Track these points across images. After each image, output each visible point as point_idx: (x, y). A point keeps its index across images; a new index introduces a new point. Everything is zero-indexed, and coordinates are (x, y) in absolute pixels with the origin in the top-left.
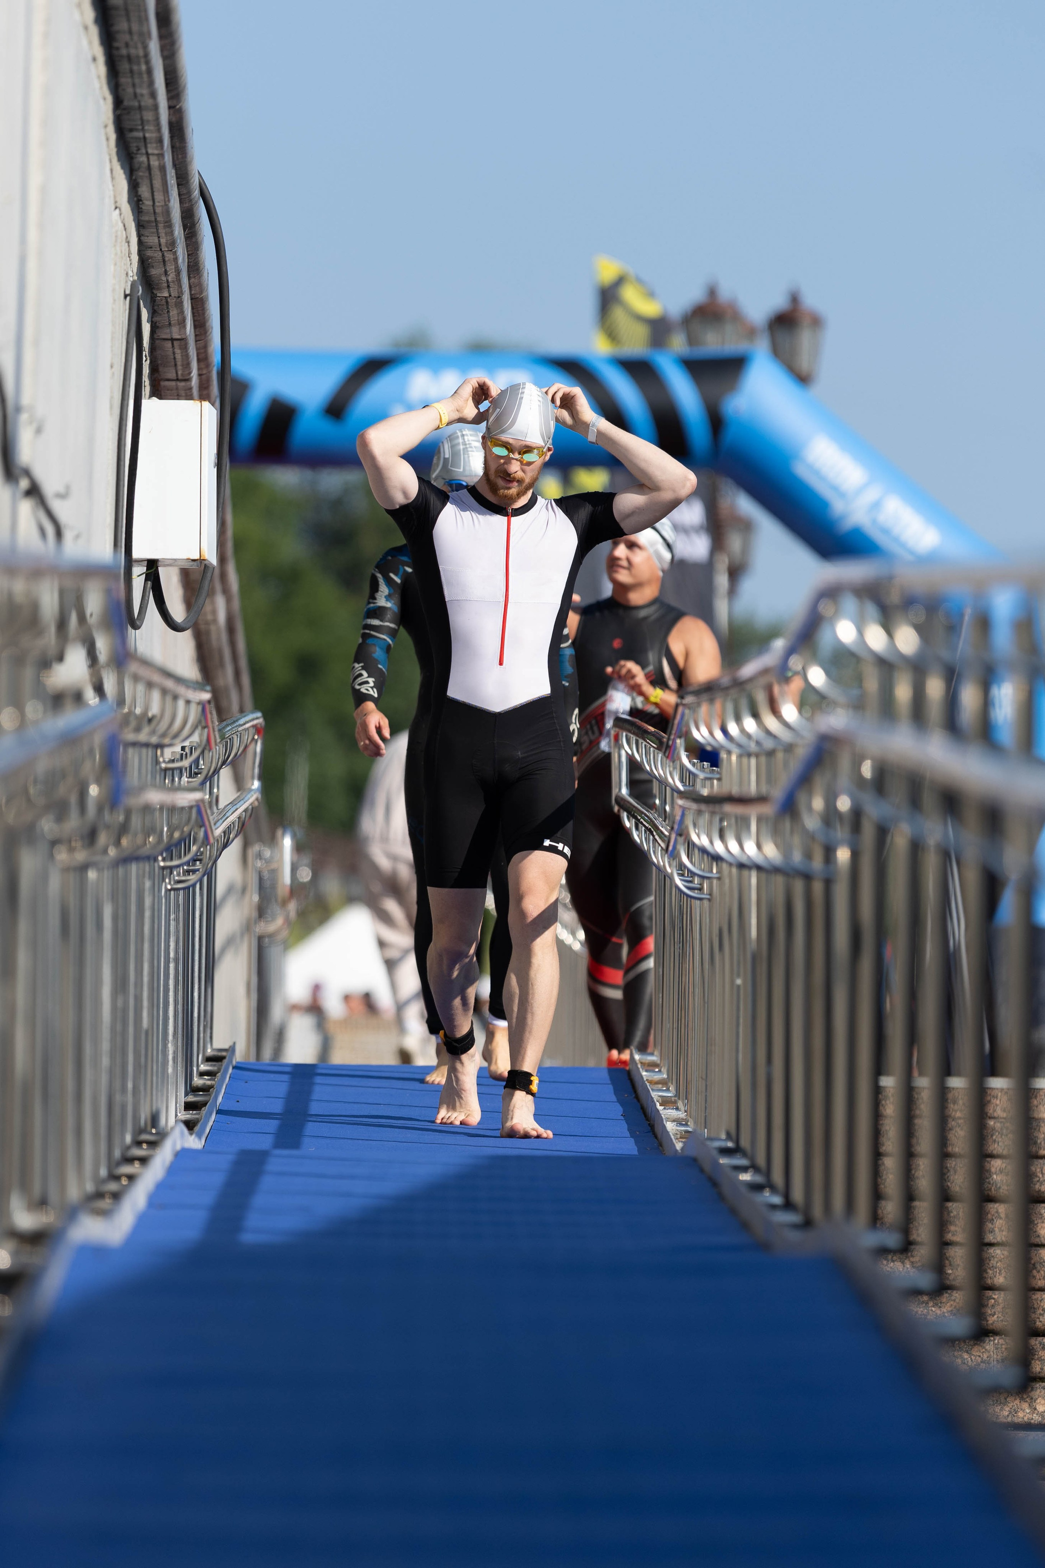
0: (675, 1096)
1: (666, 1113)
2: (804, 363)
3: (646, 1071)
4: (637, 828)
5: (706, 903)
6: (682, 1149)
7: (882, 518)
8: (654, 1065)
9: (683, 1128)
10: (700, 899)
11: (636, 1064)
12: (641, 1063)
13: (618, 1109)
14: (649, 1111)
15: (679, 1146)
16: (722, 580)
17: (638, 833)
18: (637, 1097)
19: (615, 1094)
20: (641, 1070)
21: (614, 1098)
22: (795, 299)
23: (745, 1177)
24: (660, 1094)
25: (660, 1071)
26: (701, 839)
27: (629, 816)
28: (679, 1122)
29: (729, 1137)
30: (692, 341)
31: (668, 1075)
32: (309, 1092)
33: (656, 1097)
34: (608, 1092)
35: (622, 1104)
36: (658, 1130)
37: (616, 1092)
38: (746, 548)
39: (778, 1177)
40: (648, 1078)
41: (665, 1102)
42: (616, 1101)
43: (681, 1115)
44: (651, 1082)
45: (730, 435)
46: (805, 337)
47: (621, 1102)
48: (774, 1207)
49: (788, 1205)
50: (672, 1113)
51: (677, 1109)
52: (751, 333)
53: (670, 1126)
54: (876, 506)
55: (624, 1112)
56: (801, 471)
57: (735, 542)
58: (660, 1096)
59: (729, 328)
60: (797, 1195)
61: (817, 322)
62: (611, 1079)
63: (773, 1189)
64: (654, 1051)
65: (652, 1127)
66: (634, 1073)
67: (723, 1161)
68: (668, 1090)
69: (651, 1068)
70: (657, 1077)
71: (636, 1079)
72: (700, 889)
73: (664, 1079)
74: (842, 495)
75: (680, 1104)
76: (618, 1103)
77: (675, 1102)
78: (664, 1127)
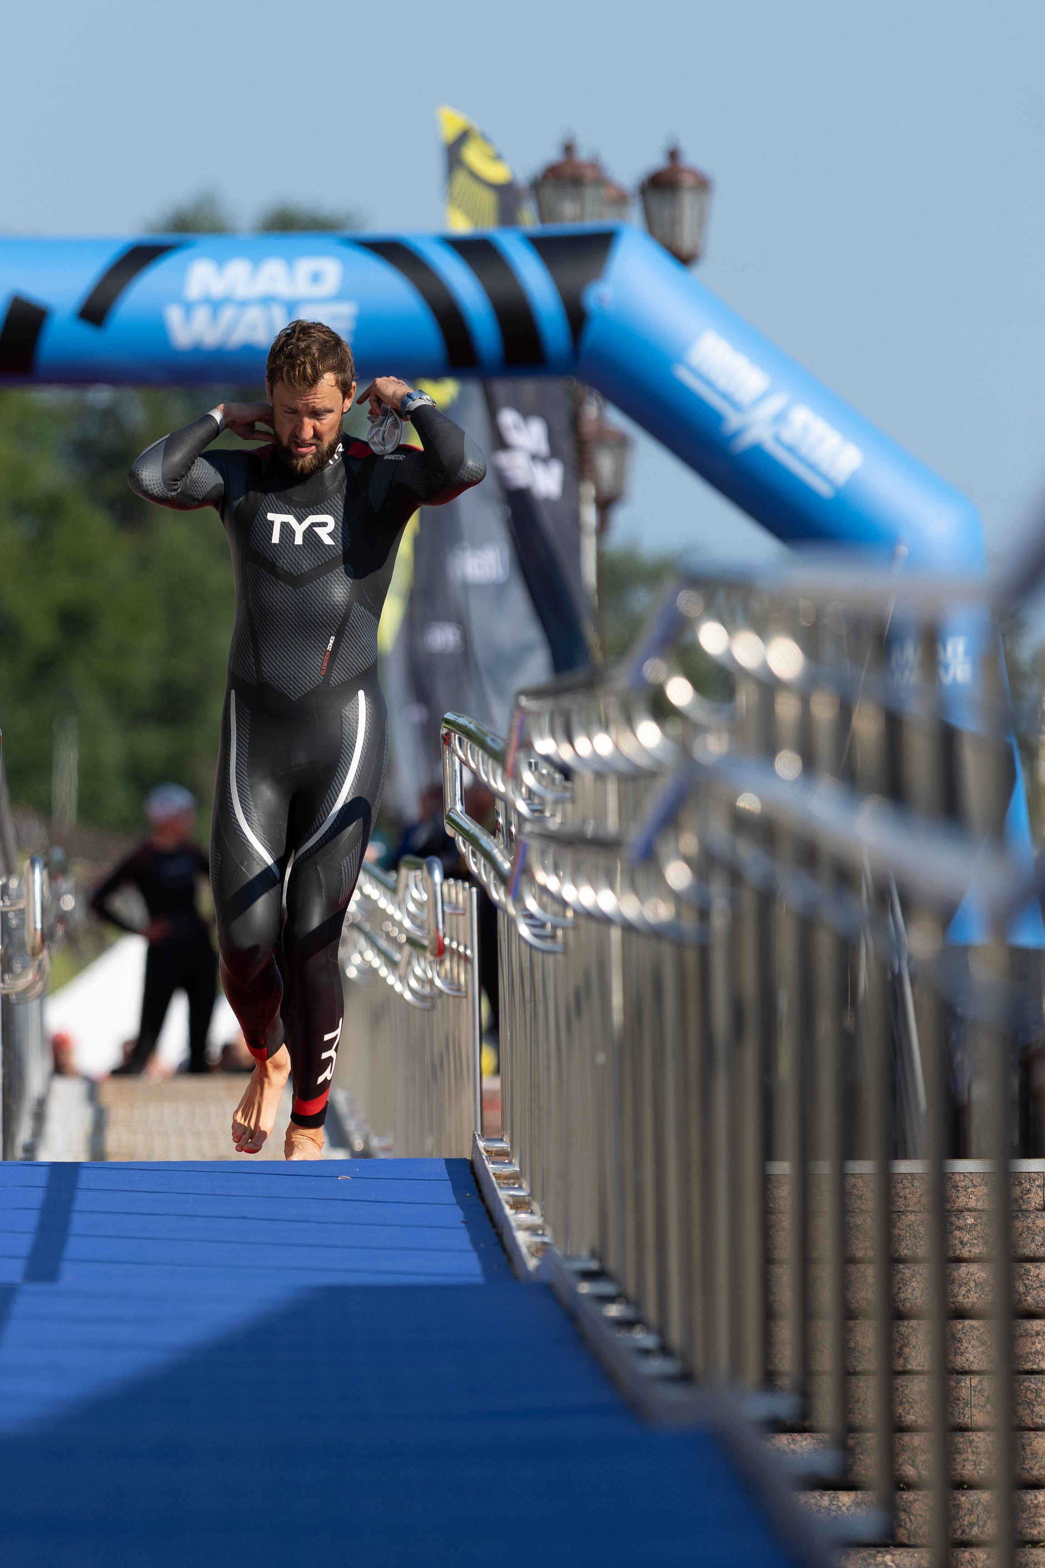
0: (529, 1195)
1: (515, 1218)
2: (686, 241)
3: (493, 1163)
4: (474, 855)
5: (560, 957)
6: (538, 1268)
7: (787, 435)
8: (502, 1153)
9: (538, 1239)
10: (553, 953)
11: (481, 1154)
12: (487, 1151)
13: (458, 1214)
14: (496, 1215)
15: (532, 1263)
16: (589, 515)
17: (474, 860)
18: (483, 1200)
19: (454, 1193)
20: (486, 1162)
21: (452, 1199)
22: (673, 155)
23: (613, 1311)
24: (512, 1193)
25: (510, 1163)
26: (551, 882)
27: (465, 841)
28: (532, 1229)
29: (593, 1255)
30: (544, 215)
31: (520, 1167)
32: (70, 1201)
33: (506, 1197)
34: (445, 1192)
35: (462, 1208)
36: (506, 1240)
37: (456, 1189)
38: (620, 472)
39: (651, 1312)
40: (495, 1172)
41: (518, 1205)
42: (455, 1202)
43: (537, 1220)
44: (498, 1177)
45: (593, 332)
46: (688, 202)
47: (460, 1203)
48: (645, 1352)
49: (664, 1350)
50: (524, 1217)
51: (532, 1213)
52: (621, 200)
53: (522, 1238)
54: (781, 418)
55: (465, 1217)
56: (684, 375)
57: (605, 463)
58: (511, 1196)
59: (590, 193)
60: (676, 1336)
61: (703, 184)
62: (449, 1173)
63: (647, 1328)
64: (503, 1136)
65: (499, 1236)
66: (477, 1165)
67: (585, 1288)
68: (520, 1188)
69: (498, 1158)
70: (507, 1170)
71: (480, 1173)
72: (553, 937)
73: (516, 1172)
74: (737, 407)
75: (536, 1207)
76: (457, 1206)
77: (529, 1204)
78: (513, 1239)
